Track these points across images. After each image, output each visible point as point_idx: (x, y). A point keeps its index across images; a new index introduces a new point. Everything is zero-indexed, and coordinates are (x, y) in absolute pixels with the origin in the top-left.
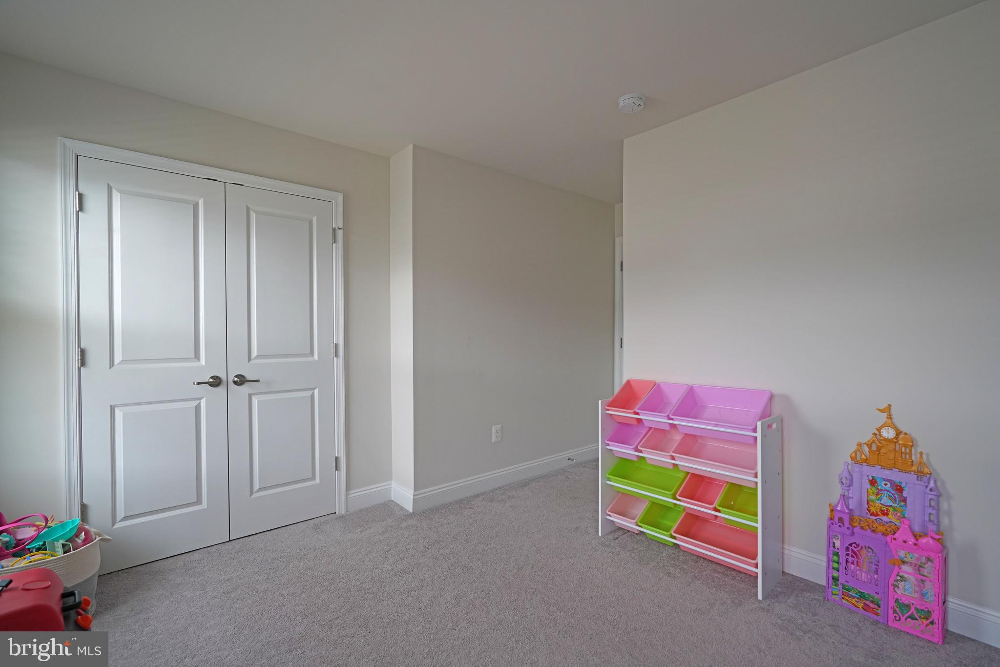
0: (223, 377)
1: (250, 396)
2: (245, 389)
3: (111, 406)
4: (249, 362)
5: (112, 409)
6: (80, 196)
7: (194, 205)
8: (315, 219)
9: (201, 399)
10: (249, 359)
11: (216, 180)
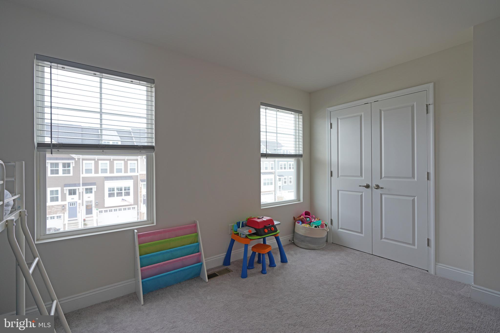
0: (370, 185)
1: (381, 195)
2: (379, 191)
3: (338, 190)
4: (381, 179)
5: (338, 191)
6: (331, 124)
7: (360, 116)
8: (415, 104)
9: (363, 192)
10: (381, 178)
11: (368, 103)
